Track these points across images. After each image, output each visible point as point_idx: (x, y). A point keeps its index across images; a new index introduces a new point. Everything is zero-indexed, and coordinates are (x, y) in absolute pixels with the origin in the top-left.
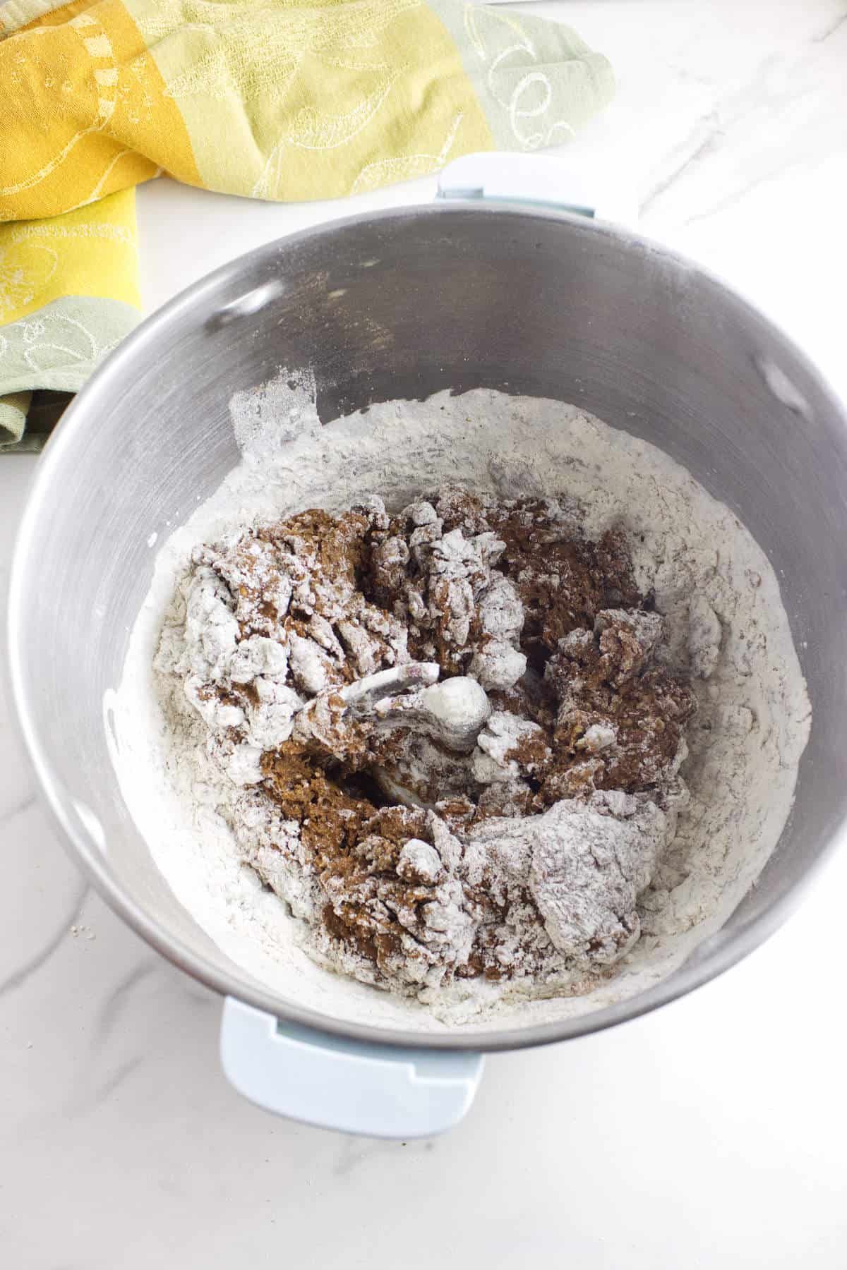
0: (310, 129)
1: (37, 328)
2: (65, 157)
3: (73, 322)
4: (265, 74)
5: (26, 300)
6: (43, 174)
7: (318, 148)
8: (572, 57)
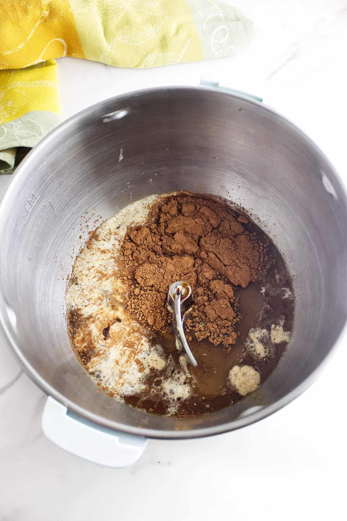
0: (128, 35)
1: (19, 125)
2: (28, 40)
3: (33, 121)
4: (112, 10)
5: (14, 113)
6: (20, 47)
7: (130, 44)
8: (238, 20)
